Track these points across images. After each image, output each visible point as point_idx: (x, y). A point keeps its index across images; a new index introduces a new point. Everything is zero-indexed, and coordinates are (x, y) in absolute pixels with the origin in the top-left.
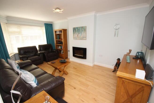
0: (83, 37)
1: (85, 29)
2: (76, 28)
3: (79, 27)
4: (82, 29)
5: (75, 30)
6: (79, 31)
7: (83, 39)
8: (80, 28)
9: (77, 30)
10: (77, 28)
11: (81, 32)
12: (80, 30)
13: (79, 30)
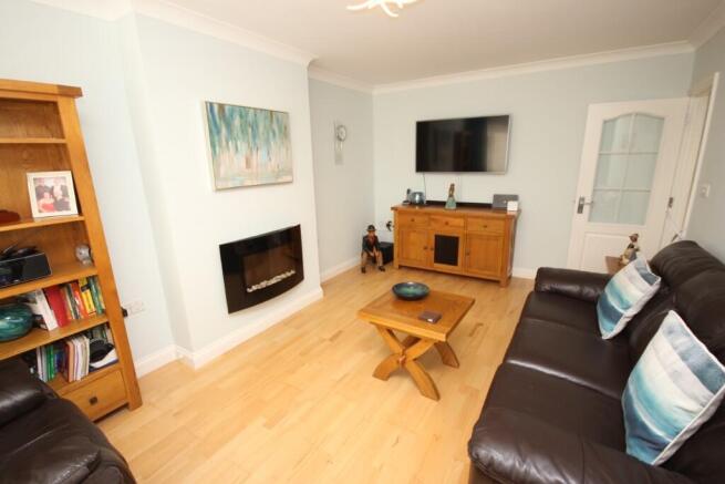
0: (276, 170)
1: (286, 128)
2: (233, 107)
3: (255, 109)
4: (268, 123)
5: (229, 126)
6: (254, 137)
7: (280, 180)
8: (261, 117)
9: (237, 122)
10: (243, 111)
11: (267, 141)
12: (261, 129)
13: (254, 126)
